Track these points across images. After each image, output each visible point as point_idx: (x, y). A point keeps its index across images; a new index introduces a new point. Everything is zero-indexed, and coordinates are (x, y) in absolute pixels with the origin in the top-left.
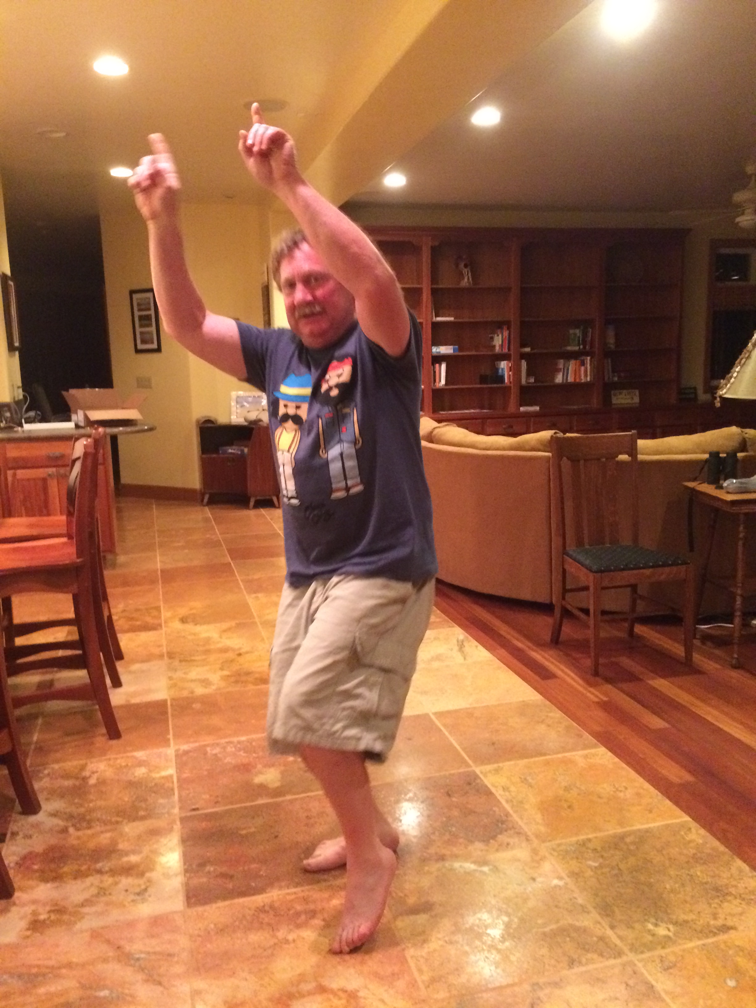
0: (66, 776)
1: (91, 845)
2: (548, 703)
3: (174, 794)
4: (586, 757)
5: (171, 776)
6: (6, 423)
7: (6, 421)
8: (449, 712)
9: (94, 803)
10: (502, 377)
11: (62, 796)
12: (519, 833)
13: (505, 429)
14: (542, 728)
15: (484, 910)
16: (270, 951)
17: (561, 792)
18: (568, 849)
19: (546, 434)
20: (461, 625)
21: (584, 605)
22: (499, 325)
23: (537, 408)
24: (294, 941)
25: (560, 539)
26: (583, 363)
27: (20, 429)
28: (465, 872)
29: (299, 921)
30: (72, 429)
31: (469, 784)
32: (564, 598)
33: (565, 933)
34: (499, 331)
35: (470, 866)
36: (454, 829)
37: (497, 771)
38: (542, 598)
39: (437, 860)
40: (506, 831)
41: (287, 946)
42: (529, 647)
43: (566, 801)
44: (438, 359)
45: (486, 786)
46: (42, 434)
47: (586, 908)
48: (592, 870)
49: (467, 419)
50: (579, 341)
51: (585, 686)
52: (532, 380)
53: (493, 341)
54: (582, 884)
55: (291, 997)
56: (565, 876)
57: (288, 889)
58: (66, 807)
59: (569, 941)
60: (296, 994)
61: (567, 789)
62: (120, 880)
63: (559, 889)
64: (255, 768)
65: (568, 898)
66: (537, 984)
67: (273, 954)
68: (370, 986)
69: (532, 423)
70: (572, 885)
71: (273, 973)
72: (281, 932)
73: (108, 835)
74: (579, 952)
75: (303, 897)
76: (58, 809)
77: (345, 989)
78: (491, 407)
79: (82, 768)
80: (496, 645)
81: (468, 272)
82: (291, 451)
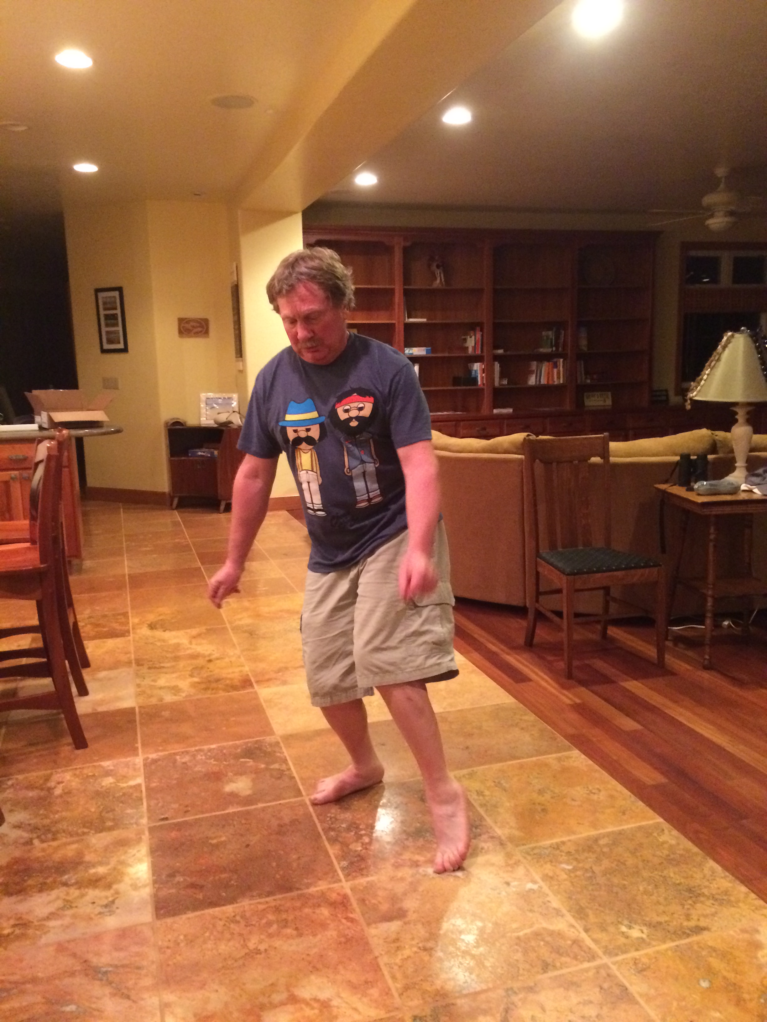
0: (30, 787)
1: (57, 857)
2: (521, 705)
3: (142, 804)
4: (559, 759)
5: (139, 785)
9: (60, 814)
10: (475, 380)
11: (26, 808)
12: (492, 838)
13: (478, 431)
14: (516, 732)
15: (458, 916)
16: (241, 962)
17: (535, 795)
18: (543, 852)
19: (519, 437)
21: (558, 608)
22: (472, 327)
23: (510, 410)
24: (266, 950)
25: (534, 543)
26: (556, 365)
29: (271, 931)
30: (35, 430)
32: (537, 601)
33: (539, 938)
34: (472, 333)
37: (471, 775)
38: (516, 601)
39: (411, 866)
40: (480, 835)
41: (258, 956)
42: (503, 650)
43: (540, 804)
46: (5, 436)
47: (560, 911)
48: (566, 874)
49: (442, 422)
50: (551, 343)
52: (505, 382)
53: (466, 342)
54: (556, 887)
55: (262, 1007)
56: (539, 880)
57: (260, 898)
58: (31, 819)
59: (544, 945)
60: (268, 1005)
61: (541, 792)
62: (87, 893)
63: (534, 893)
64: (226, 776)
65: (543, 902)
66: (512, 989)
67: (244, 965)
68: (343, 995)
69: (505, 426)
70: (546, 889)
71: (244, 984)
72: (253, 941)
73: (74, 846)
74: (554, 955)
75: (275, 906)
76: (22, 821)
77: (317, 998)
78: (465, 409)
79: (47, 779)
80: (470, 648)
81: (440, 273)
82: (315, 470)
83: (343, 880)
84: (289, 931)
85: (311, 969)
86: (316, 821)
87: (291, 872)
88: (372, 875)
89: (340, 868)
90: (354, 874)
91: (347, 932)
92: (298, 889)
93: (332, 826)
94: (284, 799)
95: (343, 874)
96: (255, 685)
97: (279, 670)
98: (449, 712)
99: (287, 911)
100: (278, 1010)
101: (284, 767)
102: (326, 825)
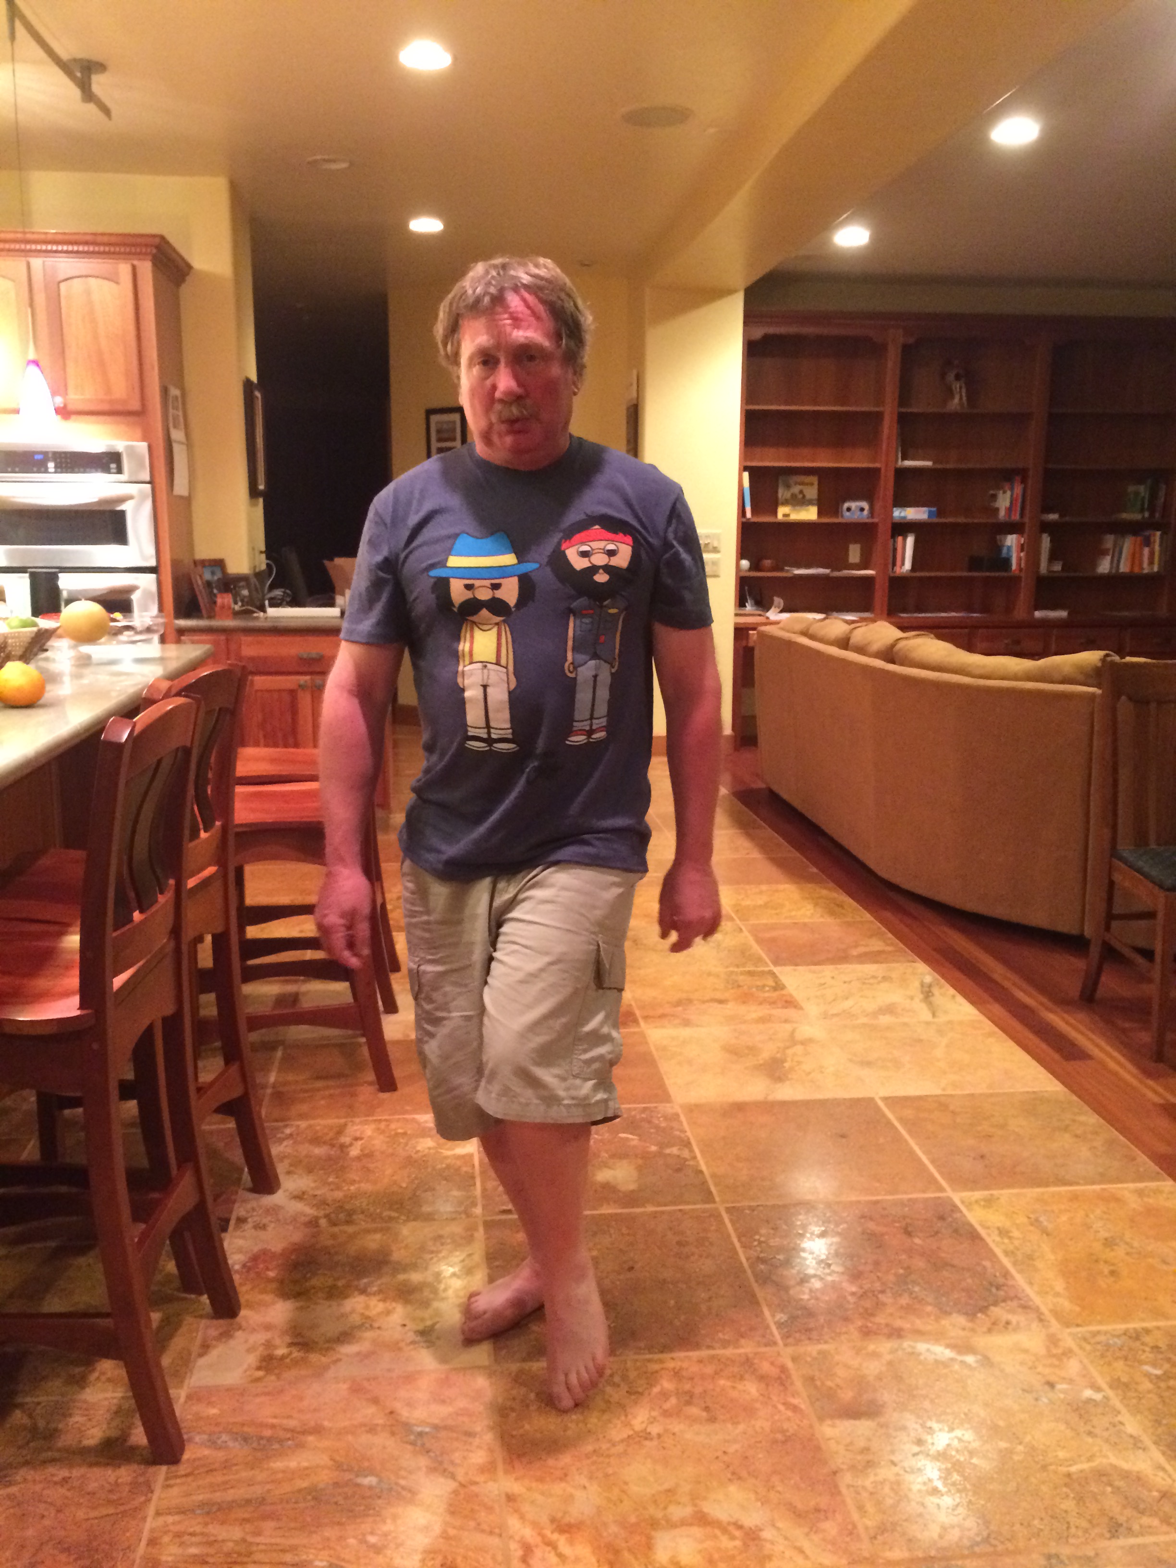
0: (316, 1140)
1: (353, 1249)
2: (1074, 1098)
3: (475, 1184)
4: (1140, 1193)
5: (471, 1156)
6: (243, 606)
7: (242, 601)
8: (906, 1099)
9: (357, 1186)
10: (1007, 562)
11: (310, 1171)
12: (1025, 1307)
13: (1007, 644)
14: (1066, 1140)
15: (966, 1426)
16: (620, 1448)
17: (1097, 1247)
18: (1111, 1342)
19: (1091, 657)
20: (927, 960)
21: (1141, 943)
22: (1006, 476)
23: (1063, 614)
24: (659, 1436)
25: (1107, 832)
26: (1147, 542)
27: (262, 614)
28: (937, 1361)
29: (667, 1406)
30: (336, 617)
31: (942, 1218)
32: (1108, 928)
33: (1104, 1479)
34: (1007, 486)
35: (942, 1352)
36: (917, 1289)
37: (989, 1203)
38: (1066, 925)
39: (889, 1336)
40: (1004, 1301)
41: (647, 1443)
42: (1042, 1004)
43: (1106, 1262)
44: (902, 528)
45: (971, 1226)
46: (293, 624)
47: (1141, 1441)
48: (1151, 1381)
49: (954, 627)
50: (1143, 504)
51: (1140, 1076)
52: (1057, 567)
53: (995, 501)
54: (1134, 1401)
55: (654, 1524)
56: (1104, 1386)
57: (650, 1353)
58: (317, 1188)
59: (1112, 1493)
60: (663, 1522)
61: (1109, 1243)
62: (394, 1308)
63: (1095, 1406)
64: (599, 1156)
65: (1110, 1423)
66: (1057, 1556)
67: (625, 1453)
68: (780, 1524)
69: (1054, 638)
70: (1116, 1402)
71: (626, 1483)
72: (640, 1419)
73: (378, 1236)
74: (1129, 1512)
75: (674, 1369)
76: (304, 1189)
77: (740, 1523)
78: (985, 610)
79: (340, 1131)
80: (986, 996)
81: (961, 388)
82: (503, 662)
83: (780, 1342)
84: (694, 1411)
85: (729, 1476)
86: (737, 1245)
87: (697, 1318)
88: (826, 1342)
89: (775, 1323)
90: (797, 1335)
91: (785, 1426)
92: (709, 1347)
93: (762, 1255)
94: (688, 1203)
95: (780, 1333)
96: (642, 1023)
97: (679, 1003)
98: (951, 1096)
99: (692, 1379)
100: (677, 1532)
101: (686, 1154)
102: (753, 1253)
